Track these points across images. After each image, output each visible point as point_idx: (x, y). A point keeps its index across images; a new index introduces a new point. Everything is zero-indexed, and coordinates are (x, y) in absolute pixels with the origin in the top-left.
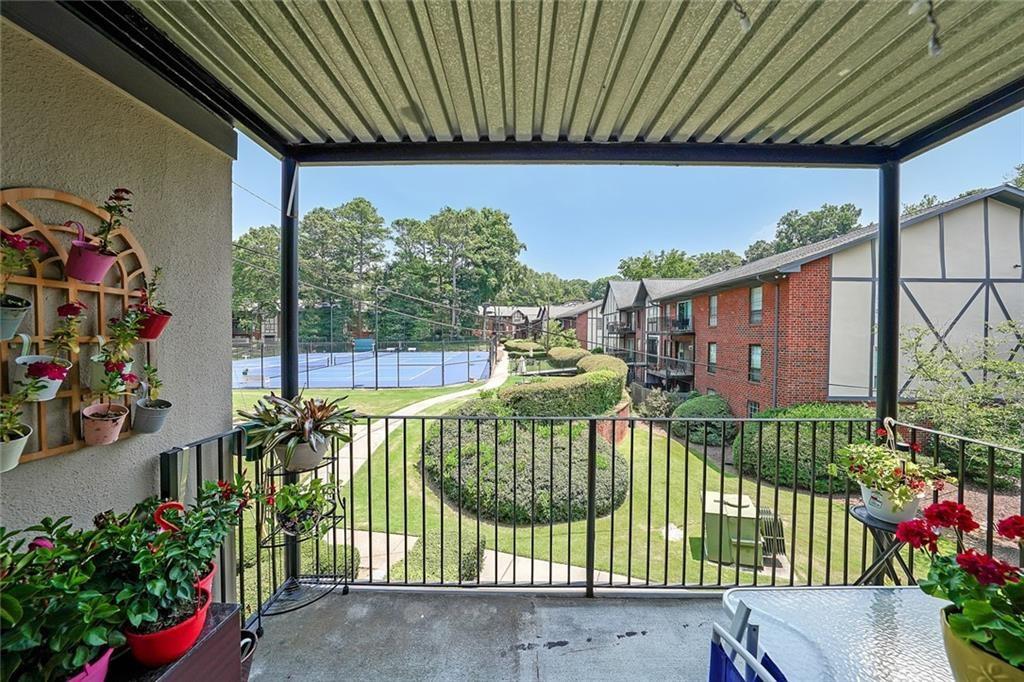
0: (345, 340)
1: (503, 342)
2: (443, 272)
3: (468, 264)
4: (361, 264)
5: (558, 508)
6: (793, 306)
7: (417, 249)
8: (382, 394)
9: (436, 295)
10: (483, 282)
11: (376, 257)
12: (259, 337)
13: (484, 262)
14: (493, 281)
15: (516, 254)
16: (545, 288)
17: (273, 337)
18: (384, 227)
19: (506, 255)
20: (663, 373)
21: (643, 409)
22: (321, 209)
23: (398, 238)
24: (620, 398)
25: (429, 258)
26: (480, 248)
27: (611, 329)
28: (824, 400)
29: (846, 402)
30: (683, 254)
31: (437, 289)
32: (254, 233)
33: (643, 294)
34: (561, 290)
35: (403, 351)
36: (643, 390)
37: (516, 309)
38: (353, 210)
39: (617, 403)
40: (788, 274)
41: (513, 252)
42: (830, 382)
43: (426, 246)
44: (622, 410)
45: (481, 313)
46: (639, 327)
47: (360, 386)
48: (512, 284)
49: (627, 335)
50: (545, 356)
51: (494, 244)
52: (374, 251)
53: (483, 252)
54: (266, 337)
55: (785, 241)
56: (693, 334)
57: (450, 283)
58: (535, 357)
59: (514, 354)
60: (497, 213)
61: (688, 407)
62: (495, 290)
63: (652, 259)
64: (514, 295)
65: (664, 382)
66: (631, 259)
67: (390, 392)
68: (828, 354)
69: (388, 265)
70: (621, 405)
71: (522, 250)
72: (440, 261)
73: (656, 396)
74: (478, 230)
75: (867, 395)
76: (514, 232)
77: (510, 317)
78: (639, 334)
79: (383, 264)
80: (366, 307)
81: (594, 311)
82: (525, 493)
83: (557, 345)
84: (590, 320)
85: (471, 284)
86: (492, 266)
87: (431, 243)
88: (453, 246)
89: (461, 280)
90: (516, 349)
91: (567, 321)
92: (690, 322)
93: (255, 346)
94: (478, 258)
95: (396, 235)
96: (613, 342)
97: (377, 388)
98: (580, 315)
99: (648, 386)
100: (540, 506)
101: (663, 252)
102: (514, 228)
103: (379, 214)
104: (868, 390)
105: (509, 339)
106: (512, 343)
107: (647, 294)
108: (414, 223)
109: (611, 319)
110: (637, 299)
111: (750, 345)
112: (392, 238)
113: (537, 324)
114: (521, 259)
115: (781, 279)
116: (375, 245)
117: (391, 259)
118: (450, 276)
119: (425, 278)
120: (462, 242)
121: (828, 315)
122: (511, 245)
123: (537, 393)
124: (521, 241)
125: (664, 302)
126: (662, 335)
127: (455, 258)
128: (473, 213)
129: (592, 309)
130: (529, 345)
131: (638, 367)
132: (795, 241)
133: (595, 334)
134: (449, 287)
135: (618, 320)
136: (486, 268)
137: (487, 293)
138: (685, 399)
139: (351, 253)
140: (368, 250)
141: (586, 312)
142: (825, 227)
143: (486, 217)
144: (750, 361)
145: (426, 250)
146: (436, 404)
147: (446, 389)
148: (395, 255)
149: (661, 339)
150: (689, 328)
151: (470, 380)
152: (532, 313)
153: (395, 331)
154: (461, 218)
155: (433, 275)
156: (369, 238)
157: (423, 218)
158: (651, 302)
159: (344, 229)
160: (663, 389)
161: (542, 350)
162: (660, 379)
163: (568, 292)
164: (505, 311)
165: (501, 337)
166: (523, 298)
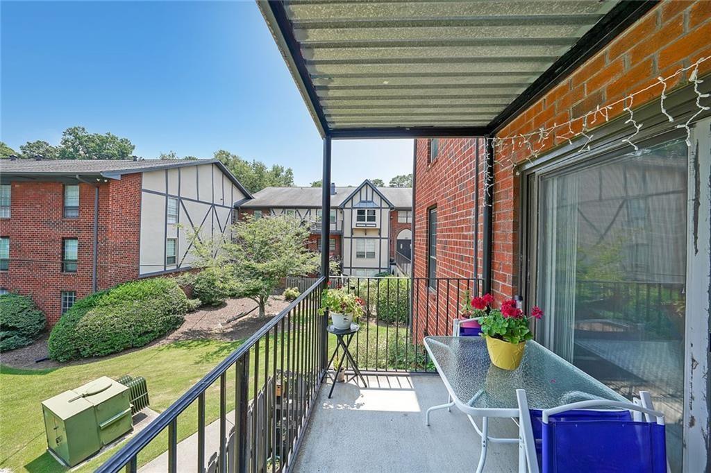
6: (113, 206)
28: (138, 278)
29: (152, 276)
40: (108, 179)
42: (141, 264)
55: (72, 150)
68: (139, 245)
75: (163, 270)
104: (163, 267)
111: (63, 239)
115: (102, 183)
121: (139, 216)
132: (81, 152)
142: (108, 149)
144: (63, 253)
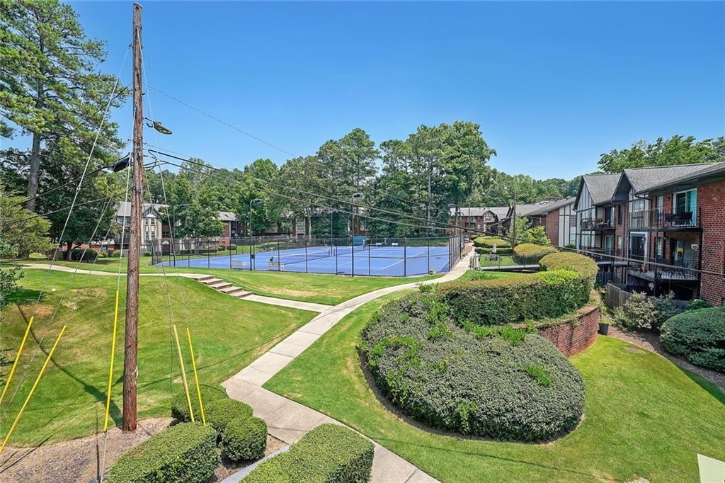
0: (347, 237)
1: (473, 239)
2: (421, 181)
3: (442, 173)
4: (358, 179)
5: (479, 422)
7: (399, 164)
8: (355, 281)
9: (415, 200)
10: (455, 185)
11: (369, 173)
12: (294, 235)
13: (455, 169)
14: (463, 185)
15: (486, 160)
16: (517, 189)
17: (303, 234)
18: (375, 149)
19: (475, 161)
20: (651, 275)
21: (620, 315)
22: (331, 141)
23: (385, 157)
24: (586, 301)
25: (410, 170)
26: (452, 158)
27: (585, 226)
30: (690, 140)
31: (417, 195)
32: (289, 163)
33: (625, 186)
34: (534, 191)
35: (388, 245)
36: (621, 292)
37: (487, 209)
38: (353, 138)
39: (579, 306)
41: (483, 158)
43: (408, 161)
44: (587, 315)
45: (453, 214)
46: (620, 223)
47: (341, 273)
48: (481, 187)
49: (604, 232)
50: (511, 253)
51: (464, 153)
52: (368, 168)
53: (454, 161)
54: (299, 234)
56: (699, 231)
57: (426, 189)
58: (498, 252)
59: (481, 249)
60: (469, 125)
61: (687, 319)
62: (465, 193)
63: (644, 149)
64: (486, 197)
65: (652, 286)
66: (615, 152)
67: (361, 280)
69: (377, 178)
70: (587, 309)
71: (492, 156)
72: (419, 172)
73: (638, 301)
74: (449, 142)
76: (484, 139)
77: (482, 217)
78: (619, 230)
79: (374, 178)
80: (362, 212)
81: (567, 209)
82: (444, 398)
83: (524, 242)
84: (561, 218)
85: (443, 189)
86: (463, 172)
87: (410, 158)
88: (429, 158)
89: (436, 186)
90: (483, 245)
91: (535, 219)
92: (694, 216)
93: (291, 241)
94: (450, 166)
95: (383, 154)
96: (589, 239)
97: (353, 275)
98: (550, 212)
99: (628, 289)
100: (458, 417)
101: (660, 140)
102: (484, 137)
103: (371, 139)
105: (479, 236)
106: (480, 240)
107: (630, 187)
108: (397, 143)
109: (586, 215)
110: (617, 192)
112: (380, 157)
113: (506, 223)
114: (491, 163)
116: (368, 164)
117: (380, 174)
118: (426, 184)
119: (406, 187)
120: (436, 154)
122: (481, 152)
123: (476, 291)
124: (491, 148)
125: (653, 194)
126: (650, 231)
127: (431, 168)
128: (446, 128)
129: (564, 206)
130: (496, 242)
131: (618, 266)
133: (567, 232)
134: (425, 193)
135: (593, 216)
136: (457, 174)
137: (457, 195)
138: (683, 309)
139: (351, 171)
140: (363, 168)
141: (557, 210)
143: (458, 129)
145: (408, 164)
146: (393, 293)
147: (407, 279)
148: (384, 170)
149: (650, 236)
150: (694, 223)
151: (430, 272)
152: (501, 212)
153: (382, 230)
154: (435, 133)
155: (413, 184)
156: (364, 159)
157: (404, 138)
158: (637, 194)
159: (347, 154)
160: (650, 293)
161: (509, 247)
162: (647, 282)
163: (542, 190)
164: (476, 211)
165: (473, 234)
166: (495, 199)
